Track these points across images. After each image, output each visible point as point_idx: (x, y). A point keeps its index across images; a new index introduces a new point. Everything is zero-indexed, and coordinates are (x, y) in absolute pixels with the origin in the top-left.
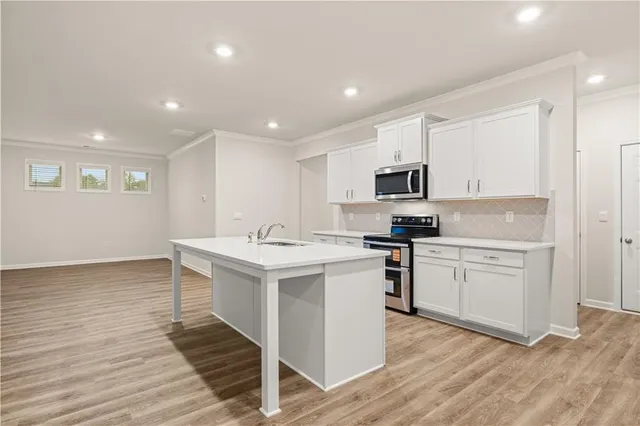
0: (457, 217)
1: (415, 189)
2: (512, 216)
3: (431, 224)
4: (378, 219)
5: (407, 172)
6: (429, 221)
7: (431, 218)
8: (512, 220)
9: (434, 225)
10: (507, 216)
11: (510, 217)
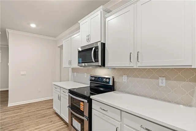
0: (125, 79)
1: (96, 60)
2: (164, 81)
3: (109, 83)
4: (86, 76)
5: (92, 49)
6: (108, 80)
7: (109, 79)
8: (164, 85)
9: (111, 84)
10: (160, 81)
11: (162, 82)
